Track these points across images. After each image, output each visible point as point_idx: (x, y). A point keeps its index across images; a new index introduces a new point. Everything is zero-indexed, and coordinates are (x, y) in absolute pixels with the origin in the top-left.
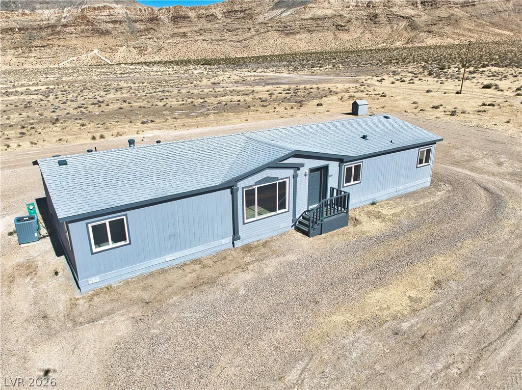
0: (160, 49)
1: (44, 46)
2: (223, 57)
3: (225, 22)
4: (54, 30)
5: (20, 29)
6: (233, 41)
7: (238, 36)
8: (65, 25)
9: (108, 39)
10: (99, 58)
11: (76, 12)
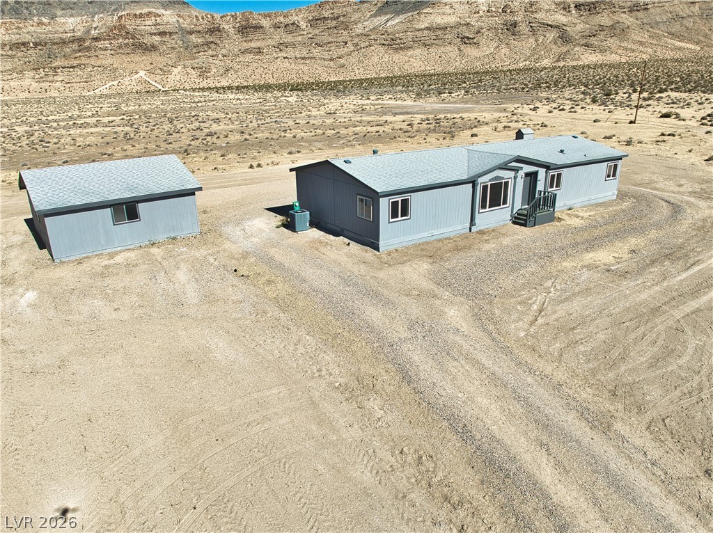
0: (227, 71)
1: (74, 67)
2: (312, 80)
3: (310, 33)
4: (82, 44)
5: (36, 44)
6: (324, 59)
7: (331, 53)
8: (97, 38)
9: (154, 56)
10: (147, 82)
11: (111, 20)
